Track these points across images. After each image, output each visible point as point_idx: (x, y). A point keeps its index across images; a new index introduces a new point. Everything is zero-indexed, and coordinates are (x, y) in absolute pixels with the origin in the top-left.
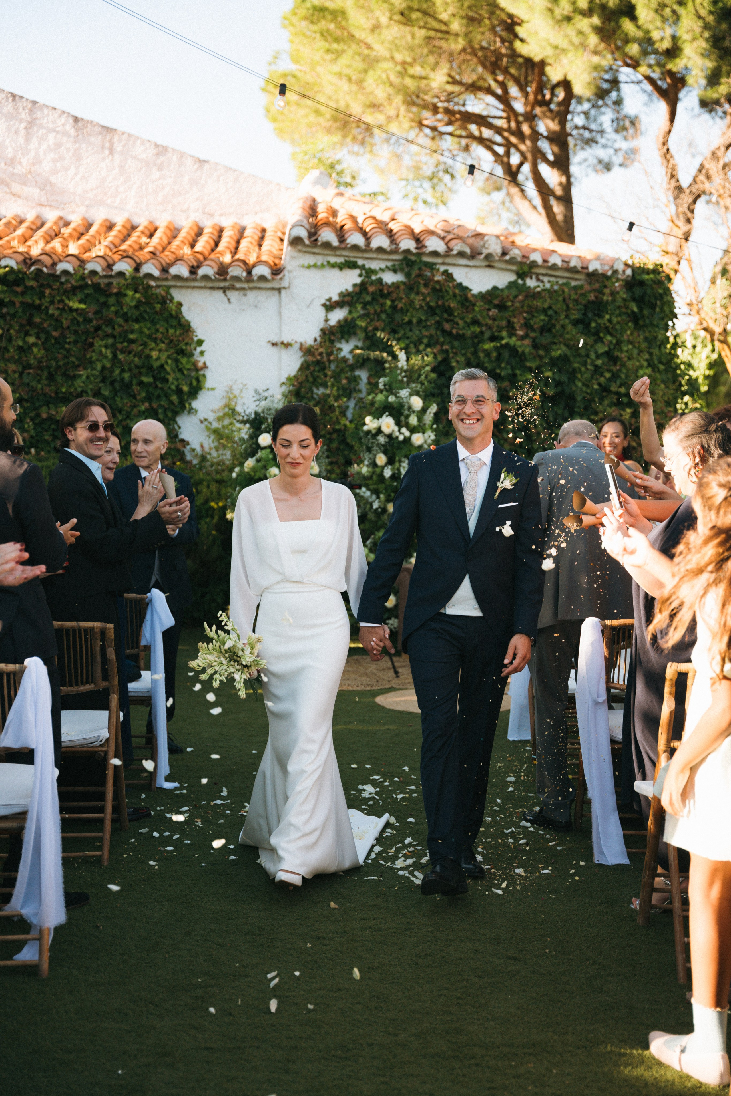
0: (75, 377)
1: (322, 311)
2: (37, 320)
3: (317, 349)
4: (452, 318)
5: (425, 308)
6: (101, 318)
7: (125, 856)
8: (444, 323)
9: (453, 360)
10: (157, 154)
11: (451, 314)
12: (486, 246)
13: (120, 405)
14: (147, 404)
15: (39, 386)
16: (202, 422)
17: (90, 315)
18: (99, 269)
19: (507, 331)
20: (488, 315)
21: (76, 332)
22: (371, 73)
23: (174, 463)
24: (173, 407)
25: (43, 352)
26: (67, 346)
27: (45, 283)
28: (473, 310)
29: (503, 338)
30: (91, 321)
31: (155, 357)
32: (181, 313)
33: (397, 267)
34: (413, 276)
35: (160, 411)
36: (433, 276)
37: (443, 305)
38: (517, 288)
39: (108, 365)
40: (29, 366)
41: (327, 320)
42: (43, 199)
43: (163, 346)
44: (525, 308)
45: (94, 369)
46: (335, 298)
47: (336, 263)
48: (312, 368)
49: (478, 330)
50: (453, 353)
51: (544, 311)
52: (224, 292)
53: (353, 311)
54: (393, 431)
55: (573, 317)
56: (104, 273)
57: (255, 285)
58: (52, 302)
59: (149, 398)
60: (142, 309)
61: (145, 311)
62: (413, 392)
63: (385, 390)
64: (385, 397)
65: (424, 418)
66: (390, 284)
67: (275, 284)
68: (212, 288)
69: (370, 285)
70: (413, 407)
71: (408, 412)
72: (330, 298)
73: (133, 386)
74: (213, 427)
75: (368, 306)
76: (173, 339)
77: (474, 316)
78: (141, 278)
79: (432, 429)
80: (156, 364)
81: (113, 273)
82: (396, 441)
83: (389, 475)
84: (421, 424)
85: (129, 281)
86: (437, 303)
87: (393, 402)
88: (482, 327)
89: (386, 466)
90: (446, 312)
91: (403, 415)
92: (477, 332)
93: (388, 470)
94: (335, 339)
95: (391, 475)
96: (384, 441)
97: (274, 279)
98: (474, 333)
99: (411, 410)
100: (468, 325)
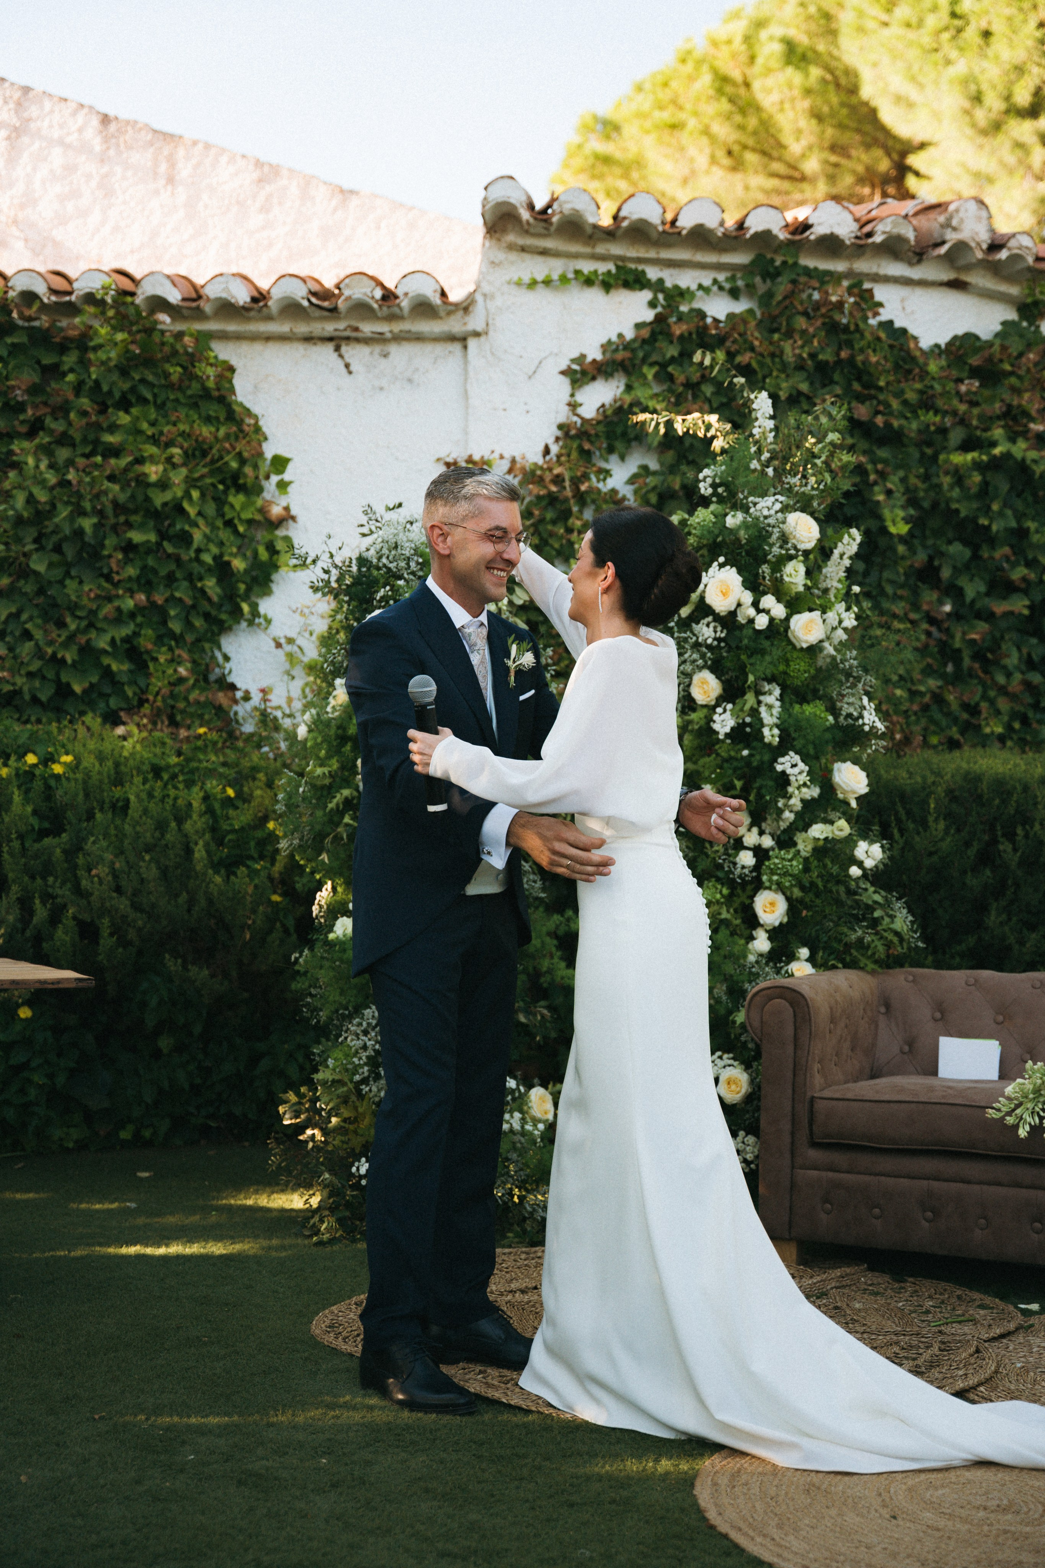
1: (565, 384)
3: (550, 469)
4: (873, 392)
5: (810, 364)
6: (45, 404)
8: (854, 404)
9: (876, 489)
11: (870, 385)
12: (954, 223)
13: (73, 598)
14: (142, 597)
16: (279, 645)
17: (20, 395)
18: (41, 289)
19: (1003, 427)
20: (958, 393)
24: (205, 606)
28: (923, 376)
29: (994, 444)
30: (20, 407)
32: (232, 390)
33: (740, 283)
34: (779, 298)
35: (172, 613)
36: (827, 293)
37: (851, 360)
38: (1021, 336)
39: (42, 496)
41: (573, 406)
43: (176, 451)
46: (594, 354)
47: (596, 272)
48: (537, 512)
49: (934, 422)
50: (877, 472)
52: (337, 349)
53: (636, 385)
54: (739, 605)
56: (53, 298)
57: (406, 326)
59: (146, 582)
60: (137, 377)
61: (143, 381)
62: (791, 503)
63: (714, 499)
64: (716, 516)
65: (824, 571)
66: (722, 317)
67: (454, 325)
68: (308, 339)
69: (675, 323)
70: (794, 541)
71: (781, 554)
72: (583, 356)
73: (106, 553)
74: (306, 660)
75: (670, 369)
76: (211, 448)
77: (926, 386)
78: (137, 307)
79: (848, 598)
80: (159, 499)
81: (73, 298)
82: (747, 632)
83: (727, 729)
84: (816, 585)
85: (111, 313)
86: (838, 355)
87: (739, 528)
88: (943, 417)
89: (717, 705)
90: (859, 379)
91: (766, 561)
92: (932, 428)
93: (723, 716)
94: (592, 449)
95: (732, 729)
96: (713, 635)
97: (449, 313)
98: (925, 429)
99: (790, 545)
100: (912, 409)
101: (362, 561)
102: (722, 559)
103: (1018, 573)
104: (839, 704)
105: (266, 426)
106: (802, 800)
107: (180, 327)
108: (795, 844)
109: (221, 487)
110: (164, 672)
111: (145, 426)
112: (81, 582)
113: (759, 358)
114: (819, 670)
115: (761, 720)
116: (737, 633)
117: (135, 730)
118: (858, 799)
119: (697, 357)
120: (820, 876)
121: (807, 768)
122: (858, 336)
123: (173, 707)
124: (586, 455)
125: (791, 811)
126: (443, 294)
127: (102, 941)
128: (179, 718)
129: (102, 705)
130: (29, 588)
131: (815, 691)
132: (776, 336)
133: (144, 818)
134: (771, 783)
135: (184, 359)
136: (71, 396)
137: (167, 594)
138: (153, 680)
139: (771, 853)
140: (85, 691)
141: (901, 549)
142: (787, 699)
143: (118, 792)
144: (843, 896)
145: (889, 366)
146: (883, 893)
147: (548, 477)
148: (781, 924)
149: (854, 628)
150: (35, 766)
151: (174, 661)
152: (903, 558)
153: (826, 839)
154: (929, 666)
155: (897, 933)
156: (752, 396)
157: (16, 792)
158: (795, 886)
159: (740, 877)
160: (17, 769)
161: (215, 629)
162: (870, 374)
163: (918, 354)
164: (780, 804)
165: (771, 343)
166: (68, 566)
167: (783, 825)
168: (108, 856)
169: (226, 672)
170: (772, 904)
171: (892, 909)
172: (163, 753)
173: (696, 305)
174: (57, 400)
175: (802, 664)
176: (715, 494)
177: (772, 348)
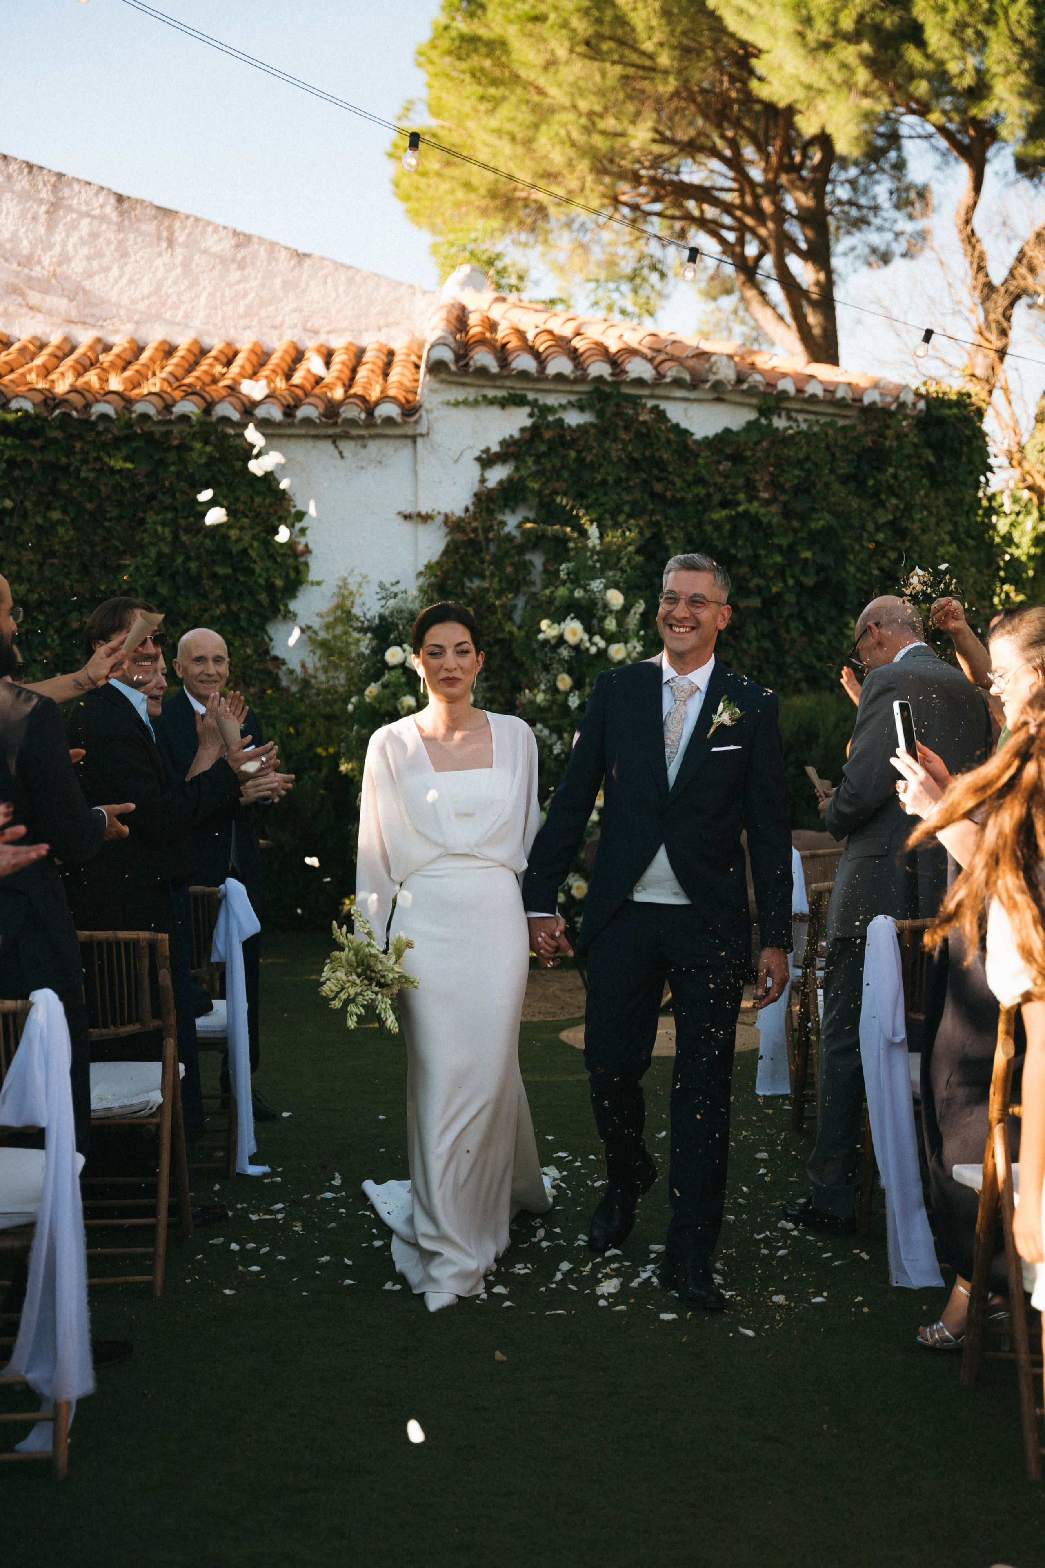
0: (120, 568)
1: (476, 468)
2: (63, 486)
3: (470, 523)
4: (665, 475)
5: (627, 461)
6: (156, 483)
7: (188, 1281)
8: (654, 483)
9: (667, 537)
10: (237, 246)
11: (663, 469)
12: (714, 370)
13: (184, 609)
15: (67, 582)
16: (303, 631)
17: (141, 479)
18: (152, 411)
19: (746, 493)
20: (717, 469)
21: (119, 504)
22: (544, 128)
23: (264, 692)
24: (261, 610)
25: (72, 533)
26: (107, 524)
27: (75, 432)
28: (697, 463)
29: (739, 504)
30: (140, 486)
31: (234, 538)
33: (584, 402)
34: (608, 415)
35: (242, 616)
36: (638, 414)
37: (653, 456)
38: (759, 430)
39: (166, 550)
40: (53, 553)
41: (483, 481)
42: (74, 313)
43: (246, 521)
44: (772, 459)
45: (147, 556)
46: (495, 448)
47: (495, 397)
48: (462, 551)
49: (703, 492)
50: (667, 526)
51: (799, 463)
52: (334, 442)
53: (521, 467)
54: (581, 640)
55: (842, 471)
56: (160, 417)
57: (379, 431)
58: (85, 461)
59: (226, 598)
60: (216, 469)
61: (219, 471)
62: (609, 583)
63: (568, 581)
64: (569, 591)
65: (626, 622)
66: (574, 426)
67: (409, 431)
68: (316, 437)
69: (545, 429)
70: (610, 606)
71: (603, 613)
72: (488, 448)
73: (203, 581)
74: (319, 638)
75: (542, 459)
76: (261, 512)
78: (214, 424)
80: (236, 549)
81: (173, 417)
82: (586, 655)
83: (576, 704)
84: (622, 629)
85: (197, 428)
86: (643, 454)
87: (582, 598)
88: (709, 488)
89: (571, 691)
90: (656, 468)
91: (595, 617)
92: (702, 495)
93: (574, 698)
94: (495, 508)
95: (579, 704)
96: (568, 655)
97: (405, 424)
98: (697, 497)
99: (608, 608)
100: (689, 485)
101: (381, 617)
102: (573, 615)
103: (754, 582)
116: (581, 655)
119: (558, 499)
122: (655, 439)
132: (606, 442)
145: (675, 457)
161: (265, 621)
162: (663, 464)
163: (693, 444)
169: (271, 648)
176: (568, 578)
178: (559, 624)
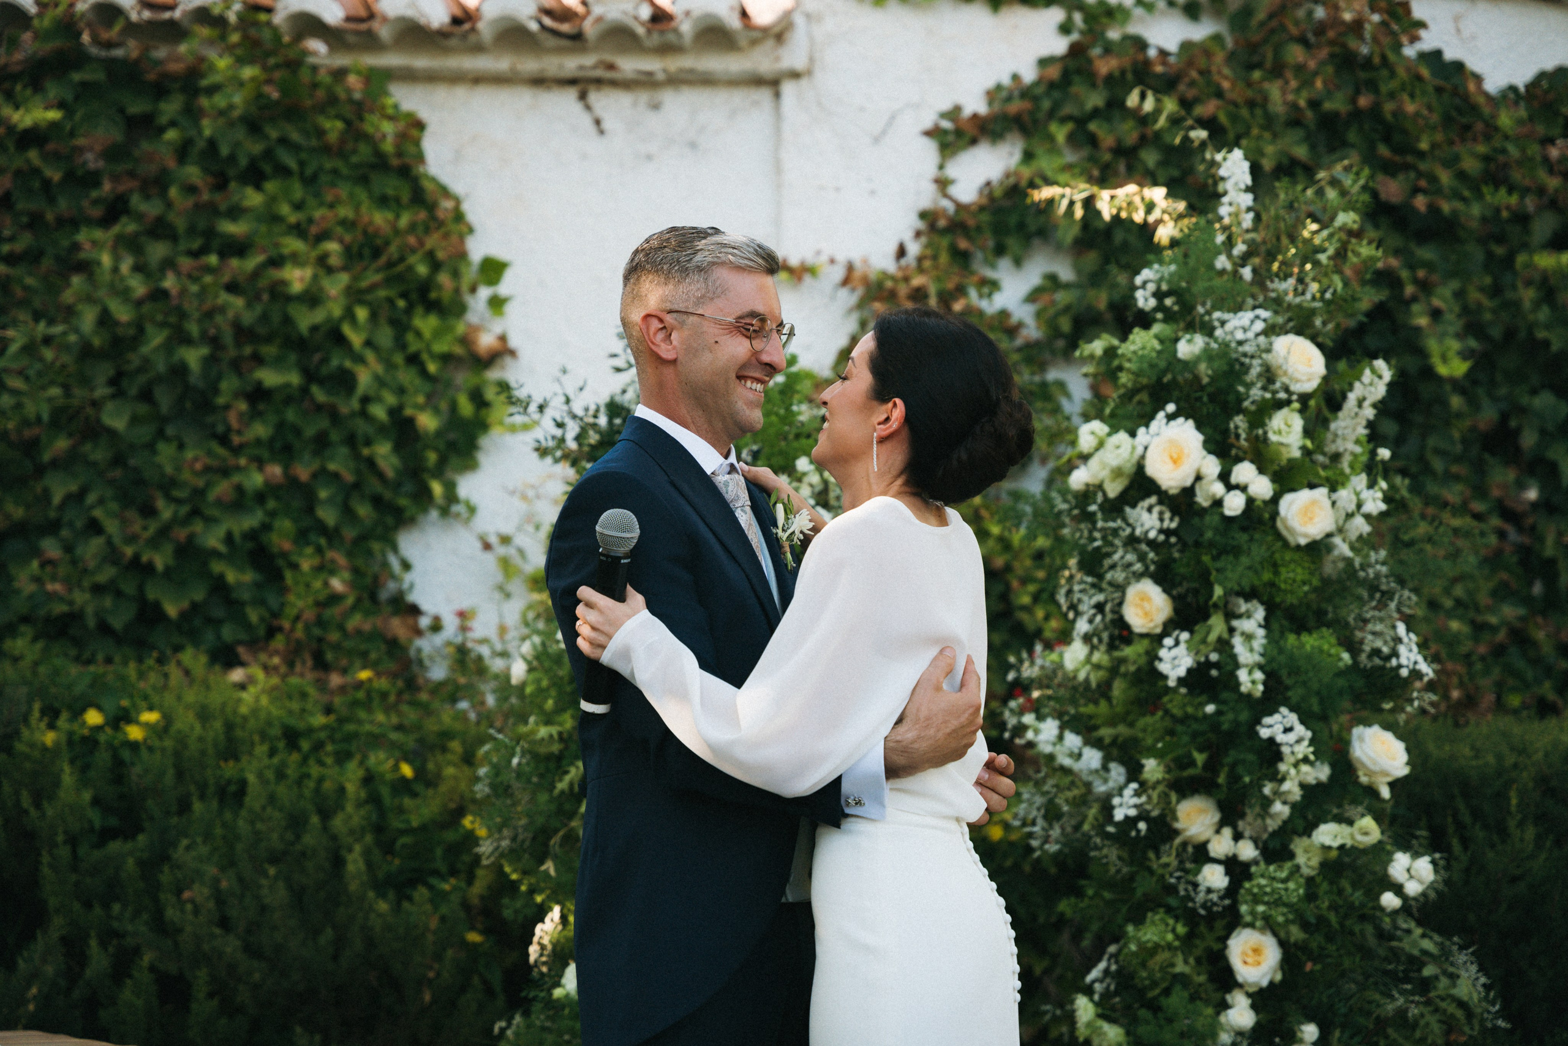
1: (929, 151)
3: (906, 279)
4: (1410, 159)
6: (132, 174)
8: (1380, 178)
9: (1416, 308)
11: (1405, 148)
13: (169, 470)
14: (276, 470)
16: (487, 546)
17: (91, 161)
20: (1546, 160)
21: (35, 222)
24: (374, 486)
28: (1489, 134)
30: (92, 179)
31: (297, 287)
32: (420, 158)
34: (1261, 15)
35: (323, 494)
36: (1335, 8)
37: (1375, 112)
39: (123, 314)
41: (943, 184)
43: (332, 248)
46: (975, 105)
49: (1506, 204)
50: (1416, 281)
52: (583, 96)
53: (1039, 151)
54: (1198, 478)
56: (147, 14)
59: (282, 447)
60: (274, 134)
61: (283, 141)
62: (1280, 320)
63: (1159, 316)
64: (1161, 341)
65: (1333, 426)
66: (1172, 46)
67: (761, 61)
68: (539, 82)
69: (1101, 57)
70: (1285, 380)
71: (1264, 399)
72: (958, 109)
73: (221, 401)
74: (527, 568)
75: (1093, 126)
76: (387, 243)
77: (1495, 150)
78: (275, 30)
79: (1372, 469)
80: (305, 320)
81: (177, 14)
82: (1212, 520)
83: (1182, 672)
84: (1319, 448)
85: (235, 38)
86: (1353, 101)
87: (1198, 360)
88: (1522, 197)
89: (1165, 633)
90: (1387, 140)
91: (1240, 411)
92: (1505, 214)
93: (1175, 652)
94: (972, 249)
95: (1190, 671)
96: (1157, 524)
97: (754, 42)
98: (1492, 217)
99: (1278, 385)
100: (1472, 184)
101: (614, 409)
102: (1171, 408)
104: (1359, 634)
105: (472, 212)
106: (1303, 786)
107: (342, 60)
108: (1292, 856)
109: (401, 303)
110: (308, 585)
111: (285, 209)
112: (181, 446)
113: (1231, 108)
114: (1326, 582)
115: (1234, 658)
116: (1196, 521)
117: (260, 675)
118: (1392, 785)
119: (1133, 100)
120: (1333, 907)
121: (1309, 734)
122: (1385, 73)
123: (320, 640)
124: (962, 258)
125: (1285, 803)
126: (744, 14)
127: (194, 1006)
128: (329, 656)
129: (209, 636)
130: (99, 454)
131: (1320, 614)
132: (1257, 75)
133: (269, 810)
134: (1251, 757)
135: (348, 111)
136: (171, 164)
137: (315, 465)
138: (291, 598)
139: (1253, 869)
140: (184, 615)
141: (1456, 402)
142: (1275, 626)
143: (229, 769)
144: (1372, 941)
145: (1435, 118)
146: (1437, 938)
147: (903, 290)
148: (1271, 983)
149: (1383, 515)
150: (98, 728)
151: (325, 569)
152: (1459, 415)
153: (1342, 847)
154: (1504, 585)
155: (1462, 1004)
156: (1219, 157)
157: (67, 769)
158: (1293, 922)
159: (1204, 905)
160: (70, 734)
161: (390, 520)
162: (1405, 132)
163: (1481, 100)
164: (1267, 790)
165: (1249, 84)
166: (164, 420)
167: (1272, 825)
168: (212, 870)
169: (405, 586)
170: (1256, 951)
171: (1452, 964)
172: (303, 710)
173: (1133, 29)
174: (152, 169)
175: (1299, 570)
176: (1160, 307)
177: (1250, 93)
178: (1133, 434)
